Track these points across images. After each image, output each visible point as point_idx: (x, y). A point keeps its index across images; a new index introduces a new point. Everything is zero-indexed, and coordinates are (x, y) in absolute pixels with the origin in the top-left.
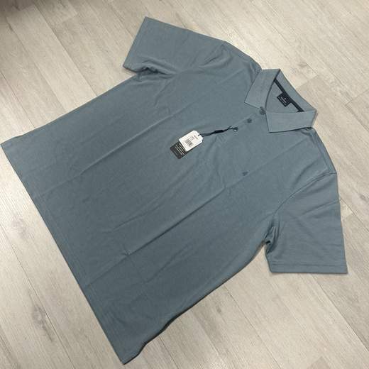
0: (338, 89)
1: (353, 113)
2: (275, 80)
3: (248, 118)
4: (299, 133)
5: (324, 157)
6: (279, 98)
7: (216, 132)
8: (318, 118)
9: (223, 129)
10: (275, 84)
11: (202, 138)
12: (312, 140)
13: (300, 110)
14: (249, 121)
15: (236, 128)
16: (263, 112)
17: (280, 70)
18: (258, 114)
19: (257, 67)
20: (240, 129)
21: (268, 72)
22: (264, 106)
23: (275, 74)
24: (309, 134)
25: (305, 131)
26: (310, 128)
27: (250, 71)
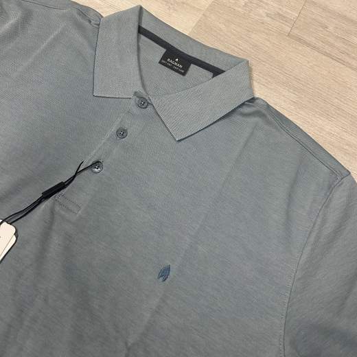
0: (261, 11)
1: (309, 45)
2: (141, 31)
3: (114, 129)
4: (236, 118)
5: (309, 148)
6: (164, 61)
7: (47, 195)
8: (255, 75)
9: (64, 179)
10: (143, 37)
11: (12, 229)
12: (268, 123)
13: (216, 72)
14: (122, 133)
15: (97, 164)
16: (144, 103)
17: (141, 8)
18: (136, 110)
19: (91, 15)
20: (106, 162)
21: (120, 18)
22: (139, 89)
23: (135, 18)
24: (257, 114)
25: (246, 110)
26: (253, 100)
27: (79, 27)
